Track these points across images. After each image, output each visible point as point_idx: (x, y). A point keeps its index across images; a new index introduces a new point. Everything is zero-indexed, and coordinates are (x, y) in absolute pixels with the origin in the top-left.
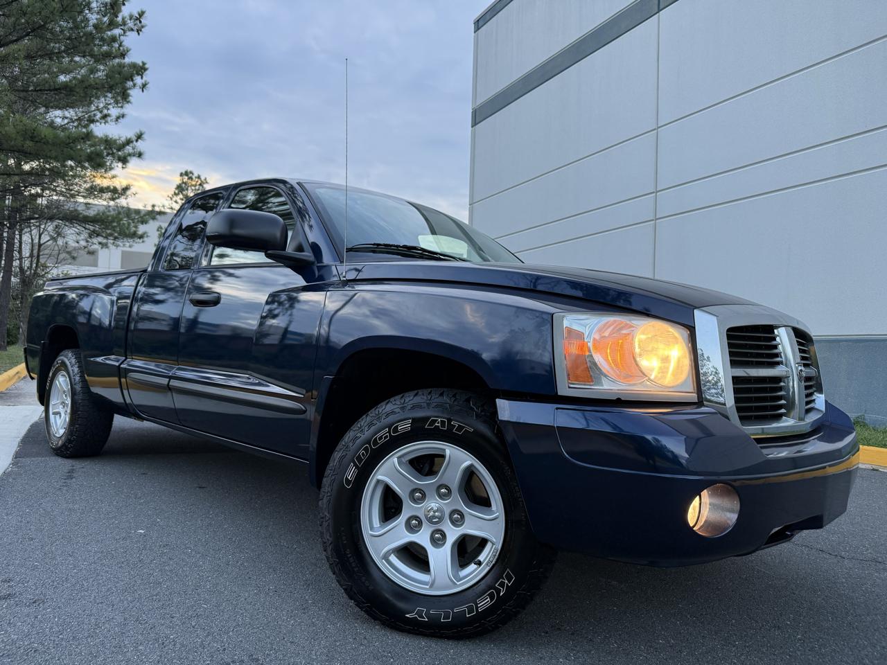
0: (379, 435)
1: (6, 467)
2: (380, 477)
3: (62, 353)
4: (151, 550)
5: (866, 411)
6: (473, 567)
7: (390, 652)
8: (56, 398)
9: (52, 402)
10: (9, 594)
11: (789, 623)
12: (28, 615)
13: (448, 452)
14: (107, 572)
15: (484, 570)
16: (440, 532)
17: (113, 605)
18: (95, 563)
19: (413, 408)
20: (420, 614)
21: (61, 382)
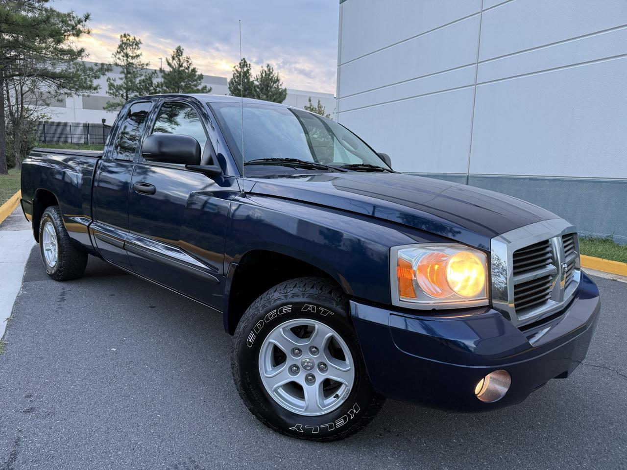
0: (269, 314)
1: (19, 291)
2: (271, 340)
3: (47, 209)
4: (121, 366)
5: (614, 232)
6: (331, 399)
7: (279, 454)
8: (47, 239)
9: (44, 242)
10: (32, 408)
11: (539, 423)
12: (45, 426)
13: (317, 326)
14: (93, 387)
15: (340, 402)
16: (313, 377)
17: (99, 416)
18: (85, 379)
19: (293, 297)
20: (298, 428)
21: (49, 229)
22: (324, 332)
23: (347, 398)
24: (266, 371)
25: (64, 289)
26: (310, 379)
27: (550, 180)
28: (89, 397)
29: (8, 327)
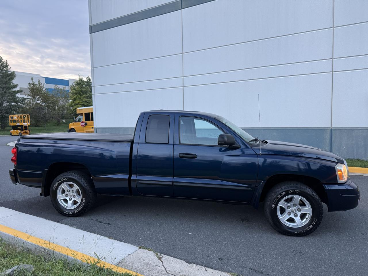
0: (278, 197)
2: (280, 205)
6: (305, 219)
13: (295, 197)
15: (309, 220)
16: (296, 214)
19: (285, 189)
20: (297, 232)
22: (298, 198)
23: (310, 218)
24: (280, 216)
26: (296, 215)
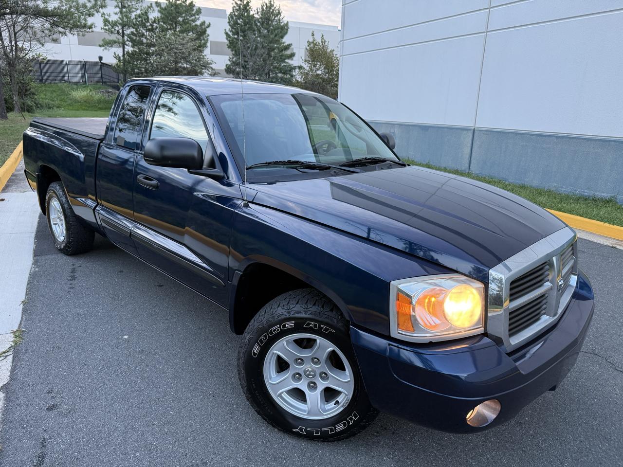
0: (273, 329)
1: (30, 268)
2: (275, 352)
3: (50, 186)
4: (134, 356)
5: (618, 193)
6: (331, 405)
7: (283, 454)
8: (53, 213)
9: (52, 217)
10: (53, 405)
11: (527, 419)
12: (67, 426)
13: (318, 341)
14: (109, 380)
15: (339, 409)
16: (315, 384)
17: (117, 414)
18: (100, 372)
19: (295, 313)
20: (301, 429)
21: (55, 204)
22: (325, 346)
23: (346, 406)
24: (271, 378)
25: (73, 265)
26: (313, 386)
27: (557, 137)
28: (106, 393)
29: (24, 311)
